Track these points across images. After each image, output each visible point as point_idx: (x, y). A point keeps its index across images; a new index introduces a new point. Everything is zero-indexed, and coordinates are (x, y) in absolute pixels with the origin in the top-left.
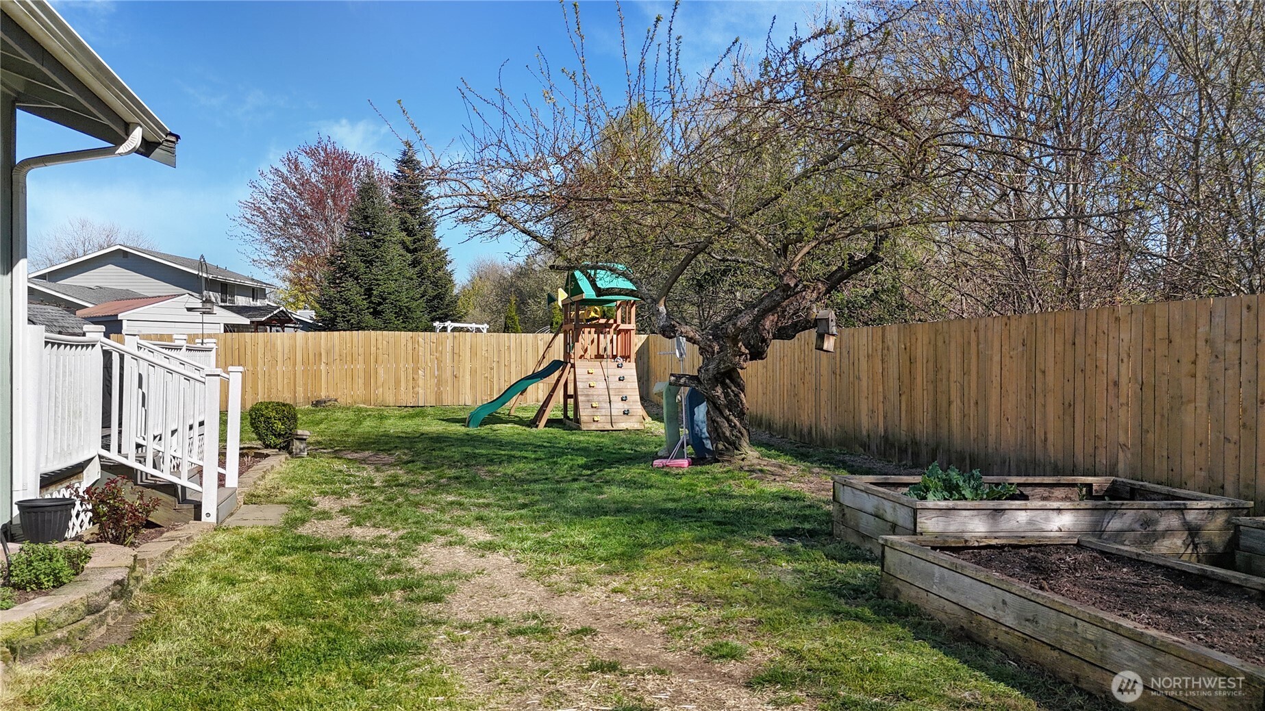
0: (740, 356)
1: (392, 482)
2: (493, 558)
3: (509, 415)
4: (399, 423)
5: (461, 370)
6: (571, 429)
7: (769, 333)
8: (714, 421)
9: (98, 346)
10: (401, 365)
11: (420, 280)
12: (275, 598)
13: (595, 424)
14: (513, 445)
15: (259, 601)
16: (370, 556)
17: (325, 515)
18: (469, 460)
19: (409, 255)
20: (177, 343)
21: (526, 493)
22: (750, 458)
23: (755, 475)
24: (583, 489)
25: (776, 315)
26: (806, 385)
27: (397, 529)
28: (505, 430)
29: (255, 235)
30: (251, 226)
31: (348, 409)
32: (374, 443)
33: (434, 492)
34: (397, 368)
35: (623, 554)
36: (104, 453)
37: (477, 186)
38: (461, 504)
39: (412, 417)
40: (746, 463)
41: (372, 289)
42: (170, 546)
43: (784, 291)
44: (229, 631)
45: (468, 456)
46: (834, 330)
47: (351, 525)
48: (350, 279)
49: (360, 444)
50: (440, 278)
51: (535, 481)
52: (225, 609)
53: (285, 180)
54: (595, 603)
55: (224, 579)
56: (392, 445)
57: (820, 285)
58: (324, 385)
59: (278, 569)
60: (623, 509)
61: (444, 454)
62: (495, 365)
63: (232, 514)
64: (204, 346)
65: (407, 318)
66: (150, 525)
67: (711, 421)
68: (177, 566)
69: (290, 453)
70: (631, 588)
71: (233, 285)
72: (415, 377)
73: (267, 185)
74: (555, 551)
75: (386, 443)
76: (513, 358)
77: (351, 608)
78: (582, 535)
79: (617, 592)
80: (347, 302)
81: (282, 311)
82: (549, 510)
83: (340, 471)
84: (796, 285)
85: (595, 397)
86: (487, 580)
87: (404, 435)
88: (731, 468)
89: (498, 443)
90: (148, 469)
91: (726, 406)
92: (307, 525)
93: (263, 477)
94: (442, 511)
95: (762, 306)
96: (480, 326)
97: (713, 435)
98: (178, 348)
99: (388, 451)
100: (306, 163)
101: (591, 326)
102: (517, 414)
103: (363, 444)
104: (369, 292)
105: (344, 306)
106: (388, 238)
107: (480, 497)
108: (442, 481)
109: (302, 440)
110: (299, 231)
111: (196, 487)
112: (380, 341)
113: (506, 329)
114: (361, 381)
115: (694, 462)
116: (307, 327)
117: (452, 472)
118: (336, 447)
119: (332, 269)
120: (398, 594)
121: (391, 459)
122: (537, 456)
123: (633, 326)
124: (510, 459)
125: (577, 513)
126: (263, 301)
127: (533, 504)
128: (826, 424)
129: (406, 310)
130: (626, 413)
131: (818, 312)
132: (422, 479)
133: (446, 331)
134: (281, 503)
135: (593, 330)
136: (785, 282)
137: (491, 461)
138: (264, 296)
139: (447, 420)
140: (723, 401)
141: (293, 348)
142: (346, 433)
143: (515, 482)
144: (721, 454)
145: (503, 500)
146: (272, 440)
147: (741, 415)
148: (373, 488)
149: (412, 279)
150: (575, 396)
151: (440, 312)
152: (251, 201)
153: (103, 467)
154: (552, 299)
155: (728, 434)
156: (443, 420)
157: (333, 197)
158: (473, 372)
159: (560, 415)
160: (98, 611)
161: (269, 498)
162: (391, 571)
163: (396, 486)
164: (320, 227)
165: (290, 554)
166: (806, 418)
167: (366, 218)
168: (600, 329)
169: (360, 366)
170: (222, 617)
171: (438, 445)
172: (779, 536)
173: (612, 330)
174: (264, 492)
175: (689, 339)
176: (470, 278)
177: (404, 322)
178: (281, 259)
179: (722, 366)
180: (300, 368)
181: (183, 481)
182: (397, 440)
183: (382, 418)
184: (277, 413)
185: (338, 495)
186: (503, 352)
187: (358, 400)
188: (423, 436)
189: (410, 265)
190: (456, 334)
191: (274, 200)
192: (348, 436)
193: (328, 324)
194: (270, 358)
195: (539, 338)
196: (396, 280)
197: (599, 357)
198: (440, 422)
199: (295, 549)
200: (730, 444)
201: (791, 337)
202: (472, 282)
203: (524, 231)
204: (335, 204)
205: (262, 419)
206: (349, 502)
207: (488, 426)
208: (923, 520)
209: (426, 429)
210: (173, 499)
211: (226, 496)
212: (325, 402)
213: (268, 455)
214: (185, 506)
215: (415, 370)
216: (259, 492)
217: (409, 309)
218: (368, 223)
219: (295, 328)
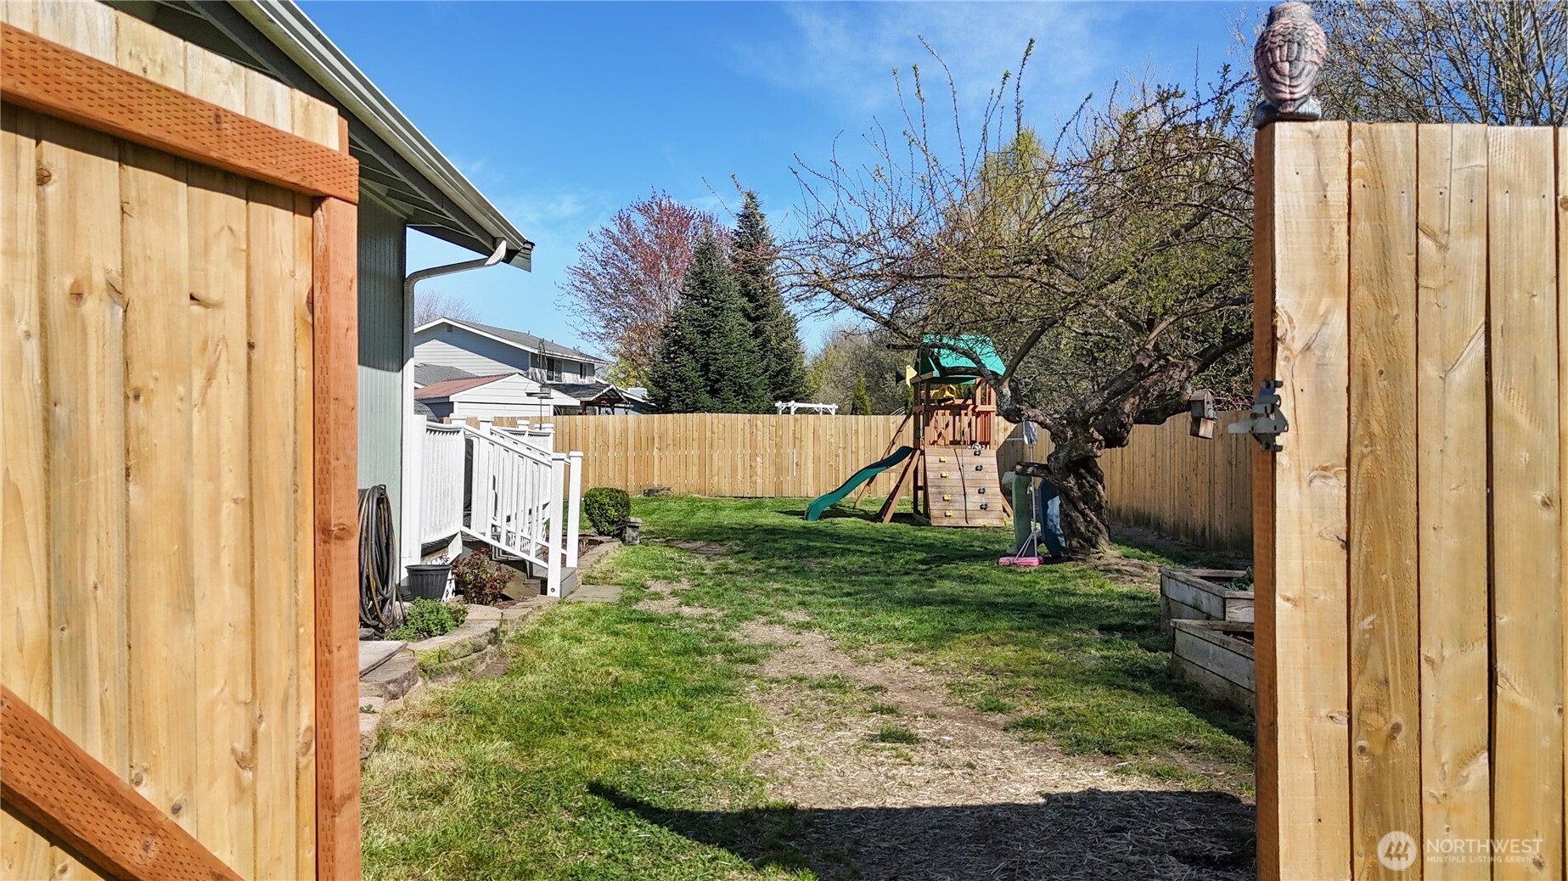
0: (1093, 443)
1: (723, 570)
2: (807, 635)
3: (854, 508)
4: (734, 514)
5: (803, 457)
6: (919, 524)
7: (1128, 417)
8: (1068, 515)
9: (461, 433)
10: (738, 451)
11: (762, 352)
12: (616, 653)
13: (948, 519)
14: (852, 539)
15: (602, 654)
16: (697, 628)
17: (657, 596)
18: (801, 552)
19: (751, 324)
20: (521, 428)
21: (852, 583)
22: (1106, 556)
23: (1110, 575)
24: (914, 582)
25: (1137, 398)
26: (1199, 477)
27: (723, 609)
28: (845, 524)
29: (585, 305)
30: (580, 295)
31: (682, 499)
32: (706, 534)
33: (761, 579)
34: (734, 455)
35: (933, 636)
36: (466, 530)
37: (808, 264)
38: (785, 591)
39: (748, 508)
40: (1103, 562)
41: (709, 364)
42: (525, 612)
43: (1137, 371)
44: (580, 672)
45: (801, 548)
46: (1211, 413)
47: (680, 605)
48: (686, 354)
49: (692, 534)
50: (785, 351)
51: (866, 574)
52: (576, 657)
53: (617, 243)
54: (894, 672)
55: (572, 638)
56: (725, 536)
57: (1191, 363)
58: (656, 473)
59: (617, 634)
60: (952, 601)
61: (777, 545)
62: (840, 451)
63: (572, 592)
64: (543, 431)
65: (747, 397)
66: (505, 598)
67: (1064, 514)
68: (532, 628)
69: (623, 541)
70: (930, 663)
71: (560, 361)
72: (753, 464)
73: (596, 248)
74: (867, 632)
75: (719, 534)
76: (861, 444)
77: (678, 663)
78: (899, 620)
79: (916, 665)
80: (682, 380)
81: (612, 389)
82: (873, 599)
83: (672, 559)
84: (1151, 365)
85: (948, 489)
86: (800, 651)
87: (738, 527)
88: (1085, 567)
89: (836, 537)
90: (502, 545)
91: (1080, 499)
92: (641, 604)
93: (599, 561)
94: (768, 596)
95: (1113, 388)
96: (828, 407)
97: (1068, 531)
98: (522, 434)
99: (721, 542)
100: (639, 221)
101: (945, 408)
102: (863, 507)
103: (694, 535)
104: (705, 368)
105: (679, 384)
106: (728, 306)
107: (807, 585)
108: (771, 570)
109: (635, 527)
110: (631, 299)
111: (542, 563)
112: (715, 425)
113: (855, 411)
114: (695, 469)
115: (1045, 561)
116: (640, 407)
117: (784, 563)
118: (669, 537)
119: (666, 341)
120: (719, 657)
121: (723, 550)
122: (874, 550)
123: (993, 407)
124: (844, 552)
125: (900, 603)
126: (591, 378)
127: (857, 593)
128: (1221, 524)
129: (746, 388)
130: (984, 508)
131: (1190, 393)
132: (751, 568)
133: (789, 413)
134: (616, 584)
135: (948, 412)
136: (1137, 362)
137: (824, 554)
138: (593, 373)
139: (786, 513)
140: (1076, 492)
141: (625, 431)
142: (678, 524)
143: (842, 573)
144: (1075, 552)
145: (829, 589)
146: (606, 527)
147: (1098, 509)
148: (702, 574)
149: (753, 352)
150: (925, 488)
151: (785, 389)
152: (581, 266)
153: (465, 543)
154: (900, 377)
155: (1083, 529)
156: (781, 512)
157: (668, 258)
158: (817, 459)
159: (909, 509)
160: (480, 651)
161: (606, 579)
162: (714, 640)
163: (726, 573)
164: (652, 292)
165: (626, 623)
166: (1199, 517)
167: (703, 283)
168: (956, 411)
169: (694, 452)
170: (574, 663)
171: (772, 537)
172: (1104, 629)
173: (970, 412)
174: (600, 575)
175: (1042, 424)
176: (823, 347)
177: (744, 402)
178: (612, 331)
179: (1075, 454)
180: (631, 454)
181: (531, 558)
182: (730, 531)
183: (716, 509)
184: (611, 500)
185: (669, 579)
186: (850, 437)
187: (692, 489)
188: (757, 528)
189: (750, 336)
190: (798, 416)
191: (605, 264)
192: (681, 526)
193: (660, 404)
194: (601, 443)
195: (892, 421)
196: (735, 354)
197: (955, 443)
198: (777, 514)
199: (630, 620)
200: (1086, 541)
201: (1161, 422)
202: (825, 351)
203: (860, 309)
204: (670, 267)
205: (596, 505)
206: (677, 586)
207: (828, 520)
208: (1232, 610)
209: (761, 521)
210: (523, 574)
211: (567, 574)
212: (657, 491)
213: (601, 542)
214: (533, 581)
215: (753, 457)
216: (595, 574)
217: (750, 387)
218: (705, 289)
219: (626, 408)
